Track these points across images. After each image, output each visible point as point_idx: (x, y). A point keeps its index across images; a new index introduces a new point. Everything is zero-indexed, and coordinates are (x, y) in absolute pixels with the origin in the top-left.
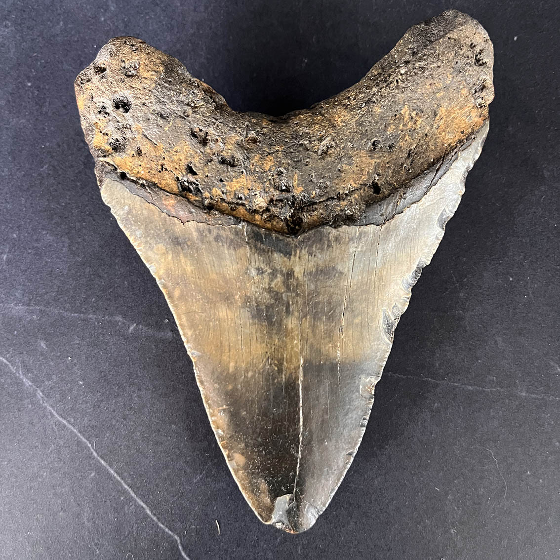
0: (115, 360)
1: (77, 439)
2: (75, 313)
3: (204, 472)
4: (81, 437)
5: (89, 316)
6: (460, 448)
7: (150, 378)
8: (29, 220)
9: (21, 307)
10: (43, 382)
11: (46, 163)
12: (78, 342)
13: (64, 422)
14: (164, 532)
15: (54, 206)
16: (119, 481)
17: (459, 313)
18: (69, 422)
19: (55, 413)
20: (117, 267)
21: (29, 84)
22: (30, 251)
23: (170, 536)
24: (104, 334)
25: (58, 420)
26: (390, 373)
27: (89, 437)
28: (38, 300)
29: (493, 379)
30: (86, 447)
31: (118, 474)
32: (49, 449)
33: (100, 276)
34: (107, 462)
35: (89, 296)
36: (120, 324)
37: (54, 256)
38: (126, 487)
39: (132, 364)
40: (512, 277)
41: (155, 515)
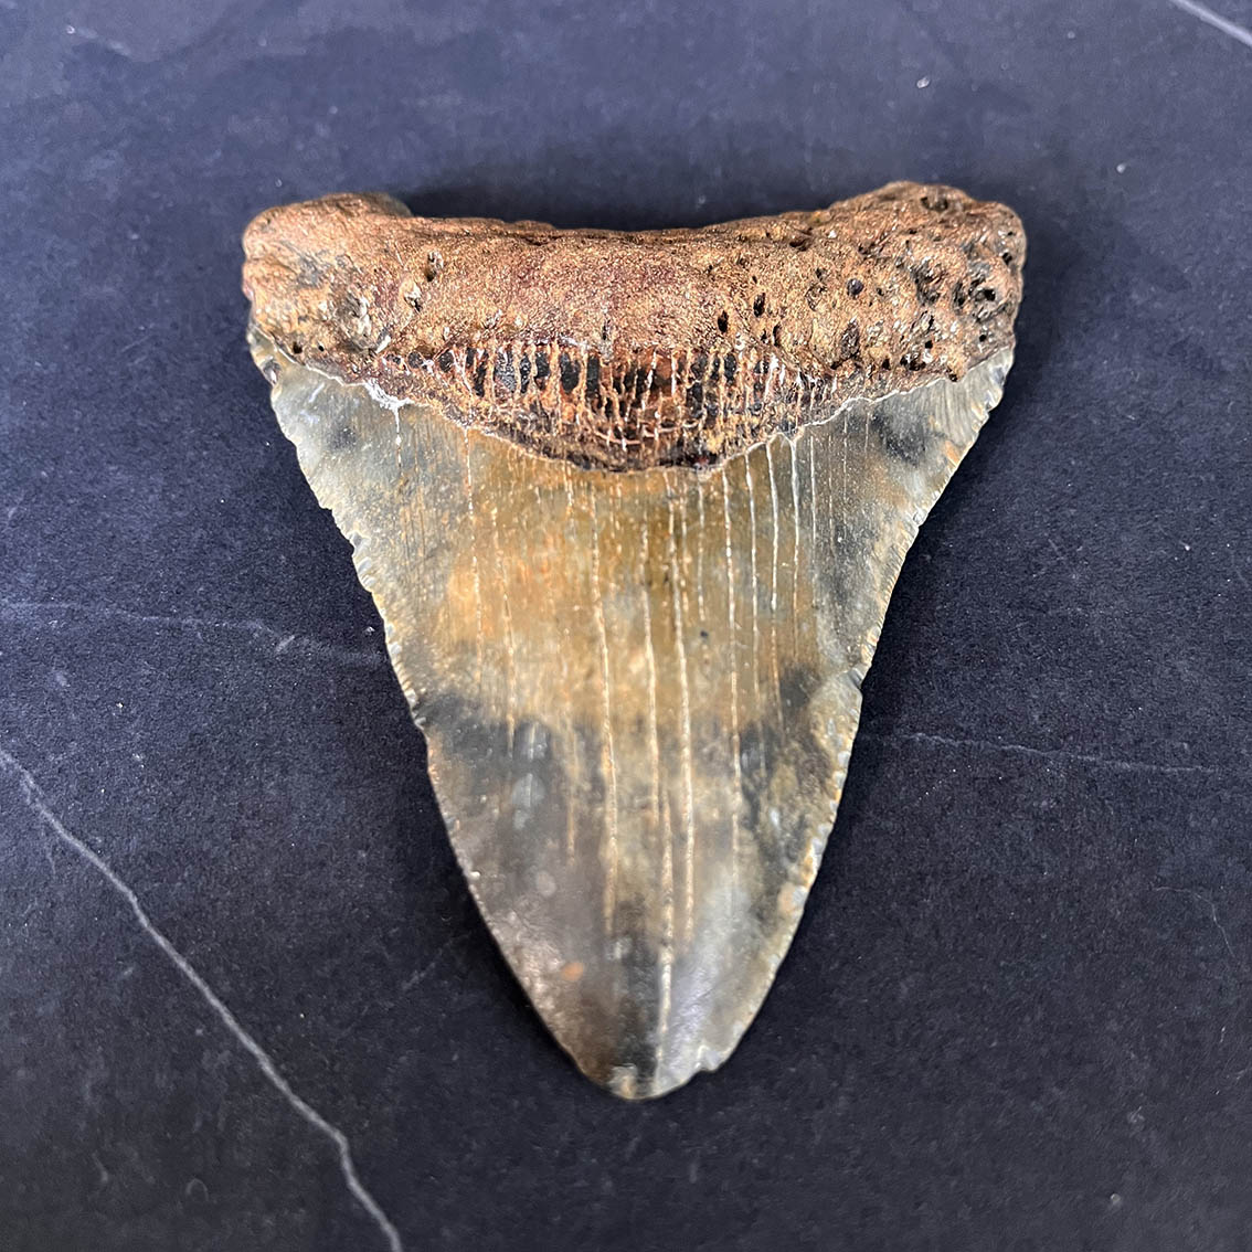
0: (232, 709)
1: (104, 884)
2: (151, 615)
3: (433, 965)
4: (115, 881)
5: (184, 622)
6: (1124, 906)
7: (315, 747)
8: (81, 448)
9: (24, 605)
10: (43, 756)
11: (143, 354)
12: (148, 672)
13: (79, 845)
14: (304, 1122)
15: (143, 422)
16: (196, 988)
17: (1074, 613)
18: (90, 846)
19: (58, 826)
20: (266, 529)
21: (135, 237)
22: (71, 501)
23: (321, 1134)
24: (214, 657)
25: (62, 842)
26: (920, 734)
27: (135, 881)
28: (70, 591)
29: (1182, 746)
30: (124, 905)
31: (198, 969)
32: (23, 909)
33: (224, 545)
34: (171, 941)
35: (191, 583)
36: (256, 635)
37: (125, 510)
38: (215, 1002)
39: (274, 718)
40: (1189, 544)
41: (284, 1076)
